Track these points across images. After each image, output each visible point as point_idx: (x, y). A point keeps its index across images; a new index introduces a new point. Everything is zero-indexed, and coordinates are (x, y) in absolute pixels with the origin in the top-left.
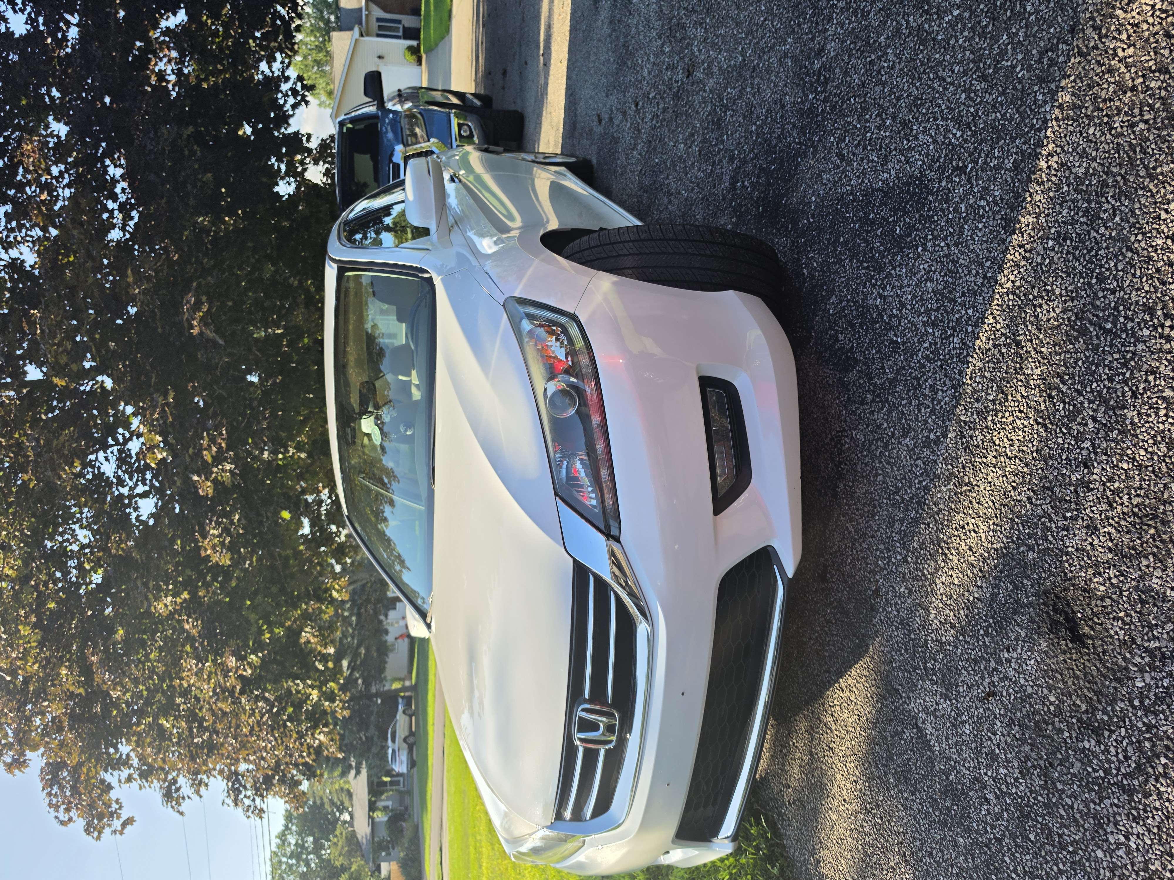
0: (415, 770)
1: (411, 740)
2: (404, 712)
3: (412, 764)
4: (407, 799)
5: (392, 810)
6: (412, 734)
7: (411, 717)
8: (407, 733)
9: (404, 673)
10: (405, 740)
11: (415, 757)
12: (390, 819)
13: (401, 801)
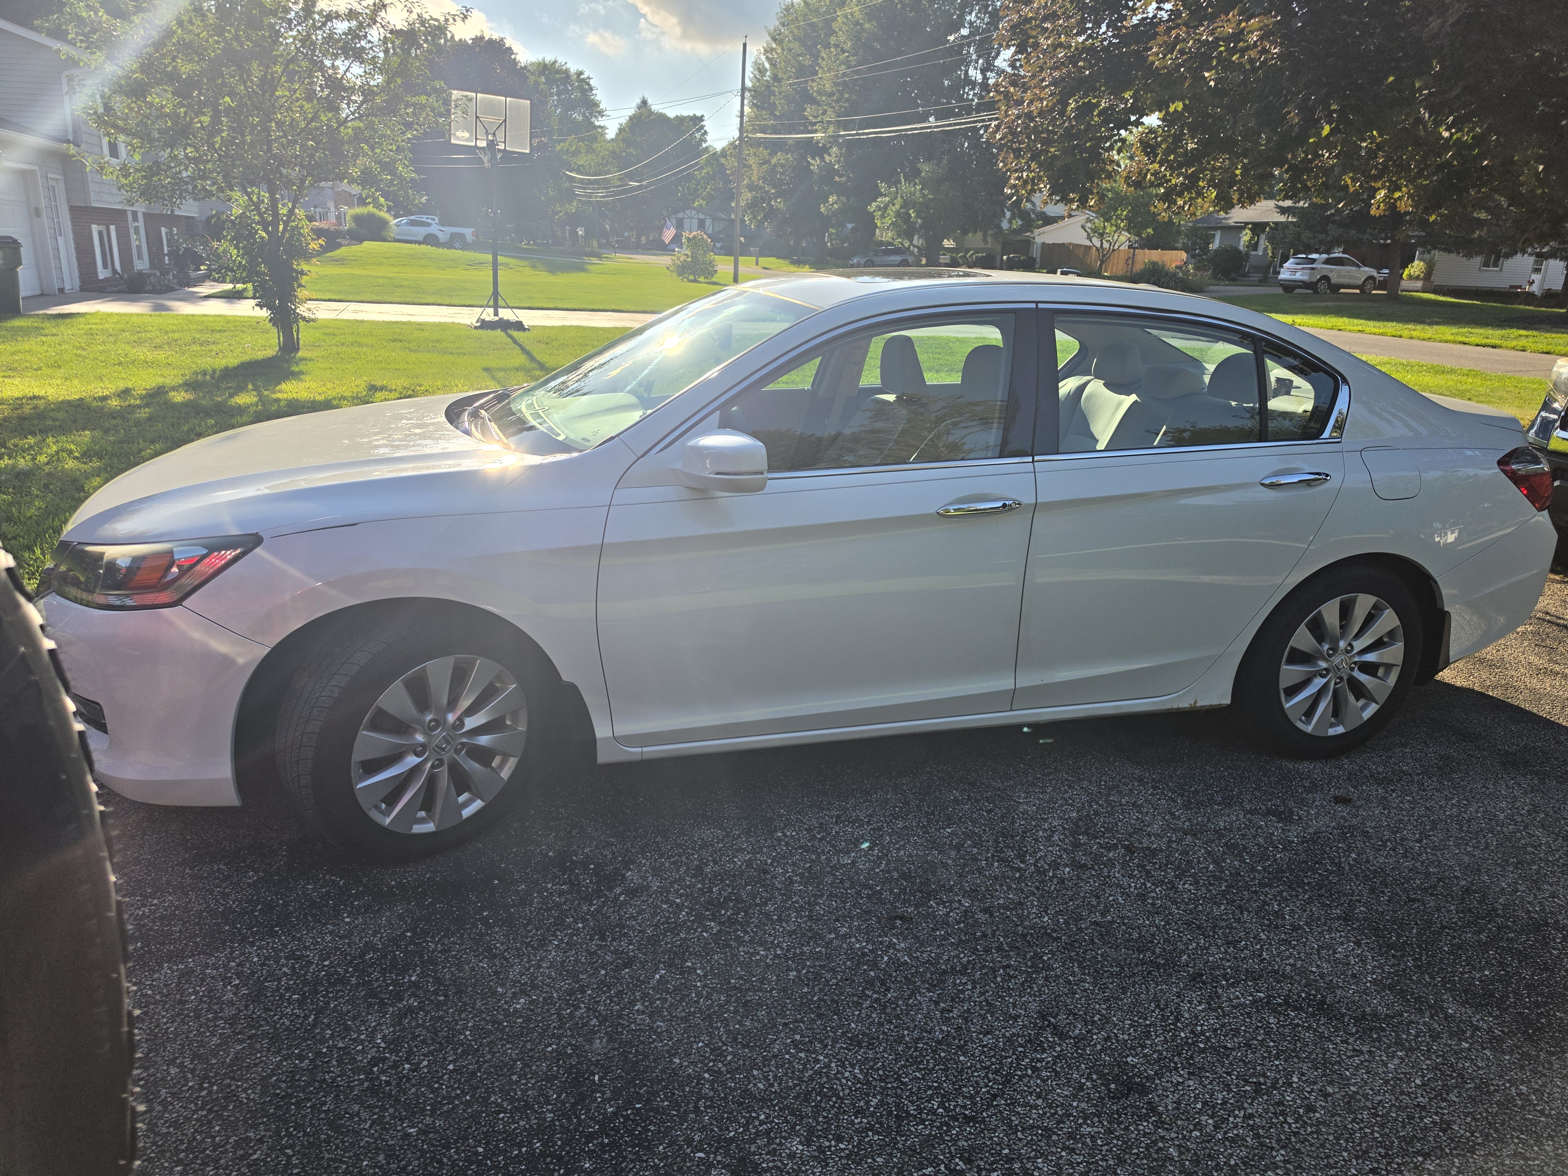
0: (1280, 291)
1: (1322, 287)
2: (1371, 278)
3: (1289, 287)
4: (1256, 277)
5: (1247, 255)
6: (1335, 288)
7: (1361, 287)
8: (1334, 280)
9: (1438, 279)
10: (1326, 278)
11: (1297, 291)
12: (1240, 252)
13: (1256, 269)
